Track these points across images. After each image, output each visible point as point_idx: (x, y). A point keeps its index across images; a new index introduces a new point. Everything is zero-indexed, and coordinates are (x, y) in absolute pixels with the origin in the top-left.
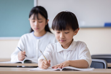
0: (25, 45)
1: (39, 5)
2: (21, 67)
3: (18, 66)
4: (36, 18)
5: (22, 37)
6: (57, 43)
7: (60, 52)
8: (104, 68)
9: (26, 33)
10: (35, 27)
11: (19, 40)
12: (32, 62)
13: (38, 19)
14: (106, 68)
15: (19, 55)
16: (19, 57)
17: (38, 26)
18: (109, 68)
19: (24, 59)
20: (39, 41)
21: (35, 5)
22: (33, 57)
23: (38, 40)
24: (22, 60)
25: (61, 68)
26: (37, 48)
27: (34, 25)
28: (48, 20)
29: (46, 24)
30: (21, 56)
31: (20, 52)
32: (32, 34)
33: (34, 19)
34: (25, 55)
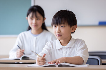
0: (22, 42)
1: (36, 4)
2: (19, 63)
3: (16, 63)
4: (34, 16)
5: (20, 35)
6: (57, 41)
8: (98, 64)
9: (24, 31)
11: (17, 38)
12: (30, 59)
13: (36, 17)
14: (101, 64)
15: (17, 53)
16: (17, 54)
18: (103, 64)
20: (37, 38)
21: (32, 5)
22: (30, 54)
23: (35, 38)
25: (58, 64)
26: (34, 46)
28: (45, 19)
29: (43, 22)
30: (19, 54)
31: (19, 50)
32: (29, 32)
33: (32, 17)
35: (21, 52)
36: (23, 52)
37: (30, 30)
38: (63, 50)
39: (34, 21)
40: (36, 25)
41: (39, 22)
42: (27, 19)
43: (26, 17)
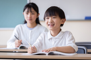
1: (31, 2)
3: (14, 51)
7: (49, 39)
8: (85, 53)
10: (29, 18)
13: (31, 12)
14: (86, 53)
17: (31, 17)
18: (88, 53)
19: (19, 46)
20: (32, 32)
21: (28, 2)
23: (30, 31)
24: (18, 47)
26: (30, 38)
27: (27, 17)
28: (39, 14)
29: (37, 17)
34: (21, 43)
35: (19, 42)
36: (21, 42)
37: (26, 24)
38: (52, 40)
39: (29, 15)
40: (31, 19)
41: (33, 16)
42: (24, 14)
43: (23, 13)
